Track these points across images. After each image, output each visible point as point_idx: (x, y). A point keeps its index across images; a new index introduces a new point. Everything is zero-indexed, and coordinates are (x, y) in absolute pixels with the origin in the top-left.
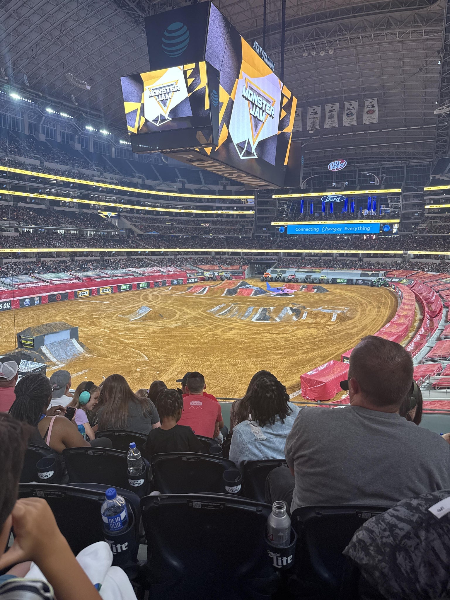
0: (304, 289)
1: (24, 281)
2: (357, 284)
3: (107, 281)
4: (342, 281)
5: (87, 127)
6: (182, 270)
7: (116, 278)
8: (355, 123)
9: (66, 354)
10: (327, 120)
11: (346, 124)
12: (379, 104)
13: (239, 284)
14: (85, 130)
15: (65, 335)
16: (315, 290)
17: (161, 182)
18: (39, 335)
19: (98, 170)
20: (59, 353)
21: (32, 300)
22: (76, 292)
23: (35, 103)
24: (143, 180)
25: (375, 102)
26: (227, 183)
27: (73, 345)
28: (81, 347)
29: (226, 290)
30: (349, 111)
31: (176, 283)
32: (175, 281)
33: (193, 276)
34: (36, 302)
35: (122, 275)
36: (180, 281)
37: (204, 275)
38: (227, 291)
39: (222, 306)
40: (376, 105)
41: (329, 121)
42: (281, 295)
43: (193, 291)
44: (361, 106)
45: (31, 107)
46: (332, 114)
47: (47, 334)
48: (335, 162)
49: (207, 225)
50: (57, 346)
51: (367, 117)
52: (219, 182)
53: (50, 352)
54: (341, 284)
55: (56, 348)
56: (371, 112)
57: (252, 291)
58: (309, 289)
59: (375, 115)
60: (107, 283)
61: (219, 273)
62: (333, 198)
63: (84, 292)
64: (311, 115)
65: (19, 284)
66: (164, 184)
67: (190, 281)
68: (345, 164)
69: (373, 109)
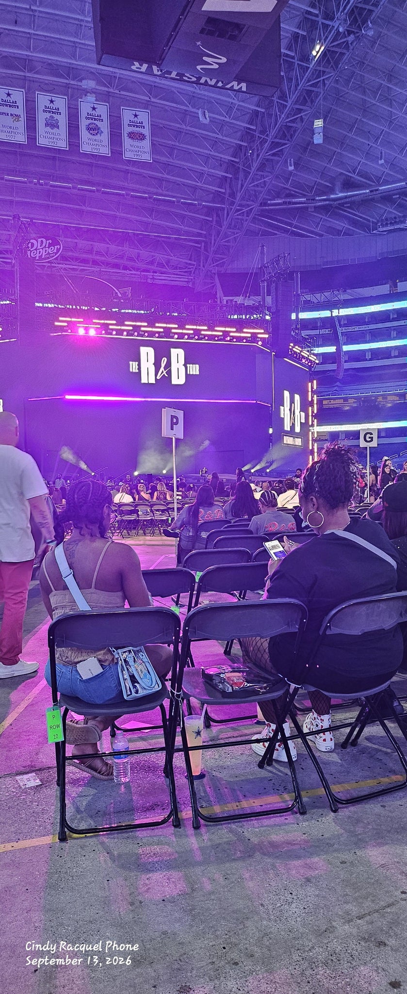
8: (105, 151)
10: (42, 128)
11: (86, 148)
12: (152, 124)
25: (144, 117)
30: (90, 121)
40: (146, 124)
41: (46, 132)
44: (115, 117)
46: (53, 117)
51: (131, 146)
56: (137, 136)
59: (146, 144)
68: (58, 250)
69: (142, 130)
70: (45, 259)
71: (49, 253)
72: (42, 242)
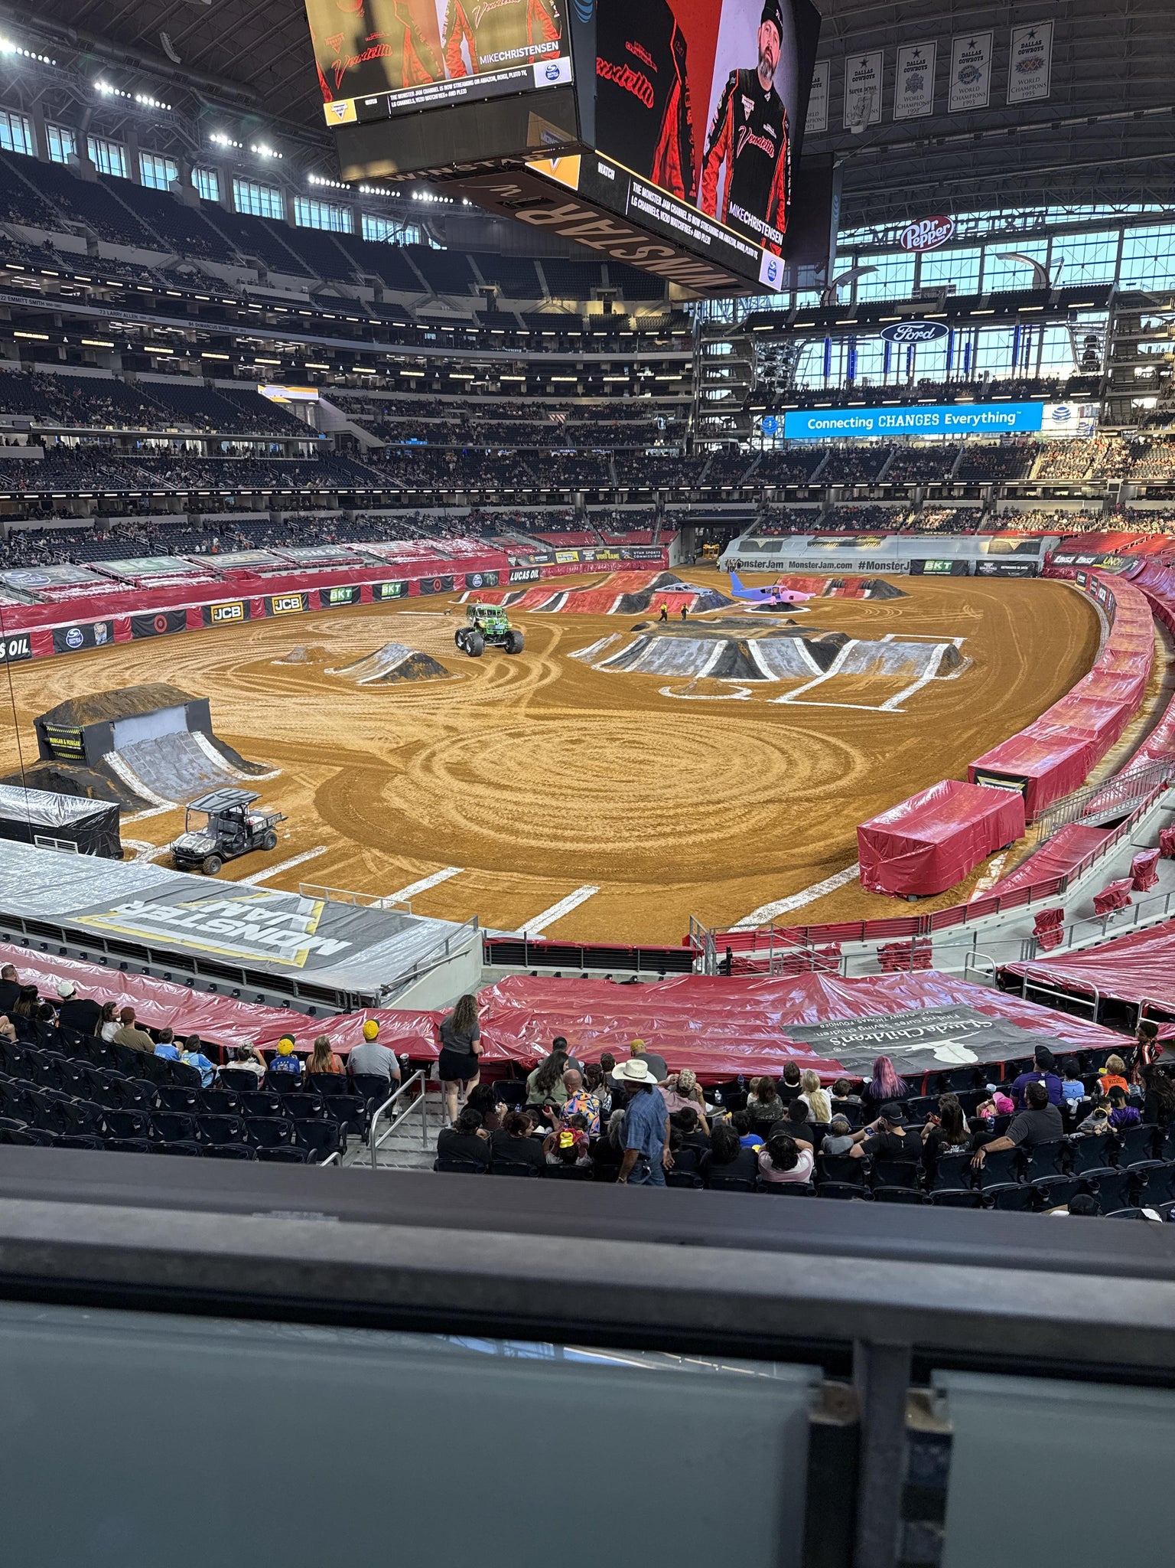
0: (835, 589)
1: (65, 581)
2: (978, 573)
3: (291, 578)
4: (938, 566)
5: (213, 138)
6: (496, 546)
7: (315, 571)
8: (982, 101)
9: (180, 776)
10: (902, 95)
11: (955, 105)
12: (1057, 38)
13: (655, 580)
14: (207, 144)
15: (174, 721)
16: (868, 592)
17: (428, 295)
18: (97, 721)
19: (250, 264)
20: (158, 772)
21: (88, 632)
22: (208, 608)
23: (60, 64)
24: (378, 292)
25: (1044, 33)
26: (615, 293)
27: (199, 750)
28: (220, 757)
29: (620, 598)
30: (966, 64)
31: (480, 583)
32: (478, 577)
33: (524, 564)
34: (98, 638)
35: (331, 561)
36: (492, 577)
37: (556, 562)
38: (623, 600)
39: (612, 639)
40: (1045, 43)
41: (906, 99)
42: (771, 608)
43: (528, 602)
44: (1001, 47)
45: (50, 78)
47: (121, 719)
48: (922, 224)
49: (561, 417)
50: (151, 753)
51: (1020, 82)
52: (592, 289)
53: (131, 768)
54: (935, 573)
55: (148, 758)
56: (1030, 66)
57: (692, 599)
58: (849, 590)
59: (1043, 75)
60: (289, 584)
61: (596, 553)
62: (915, 330)
63: (230, 608)
64: (854, 80)
65: (50, 589)
66: (438, 300)
67: (517, 576)
68: (948, 230)
69: (1040, 54)
70: (933, 244)
71: (936, 237)
72: (925, 225)
